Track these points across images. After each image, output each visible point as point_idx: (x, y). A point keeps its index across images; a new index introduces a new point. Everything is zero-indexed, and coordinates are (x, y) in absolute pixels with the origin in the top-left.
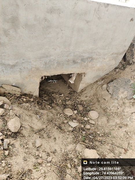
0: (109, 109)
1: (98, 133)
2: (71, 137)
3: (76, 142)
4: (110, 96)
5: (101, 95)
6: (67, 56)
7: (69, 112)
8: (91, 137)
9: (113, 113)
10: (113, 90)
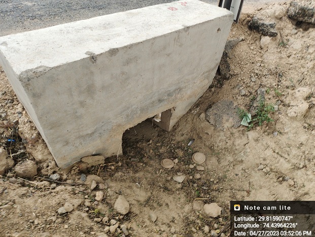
0: (216, 145)
1: (212, 180)
2: (183, 196)
3: (190, 200)
4: (213, 128)
5: (201, 129)
6: (151, 98)
7: (168, 164)
8: (205, 188)
9: (222, 150)
10: (214, 119)
